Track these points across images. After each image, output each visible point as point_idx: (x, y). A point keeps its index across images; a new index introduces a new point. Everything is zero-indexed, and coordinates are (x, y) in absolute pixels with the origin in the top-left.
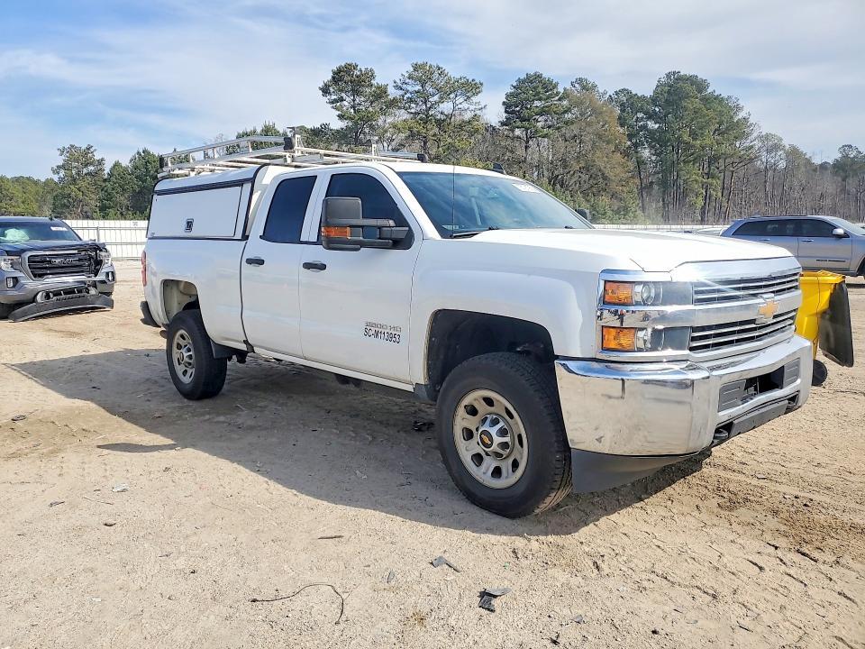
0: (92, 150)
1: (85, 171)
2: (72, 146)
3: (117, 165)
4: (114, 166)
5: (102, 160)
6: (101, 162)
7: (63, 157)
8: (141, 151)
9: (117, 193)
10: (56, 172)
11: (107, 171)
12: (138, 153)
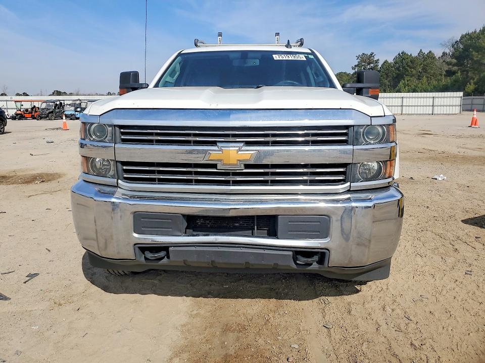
0: (373, 55)
1: (368, 67)
2: (363, 54)
3: (386, 62)
4: (384, 63)
5: (378, 60)
6: (377, 61)
7: (358, 60)
8: (400, 53)
9: (384, 78)
10: (353, 68)
11: (380, 66)
12: (399, 54)
